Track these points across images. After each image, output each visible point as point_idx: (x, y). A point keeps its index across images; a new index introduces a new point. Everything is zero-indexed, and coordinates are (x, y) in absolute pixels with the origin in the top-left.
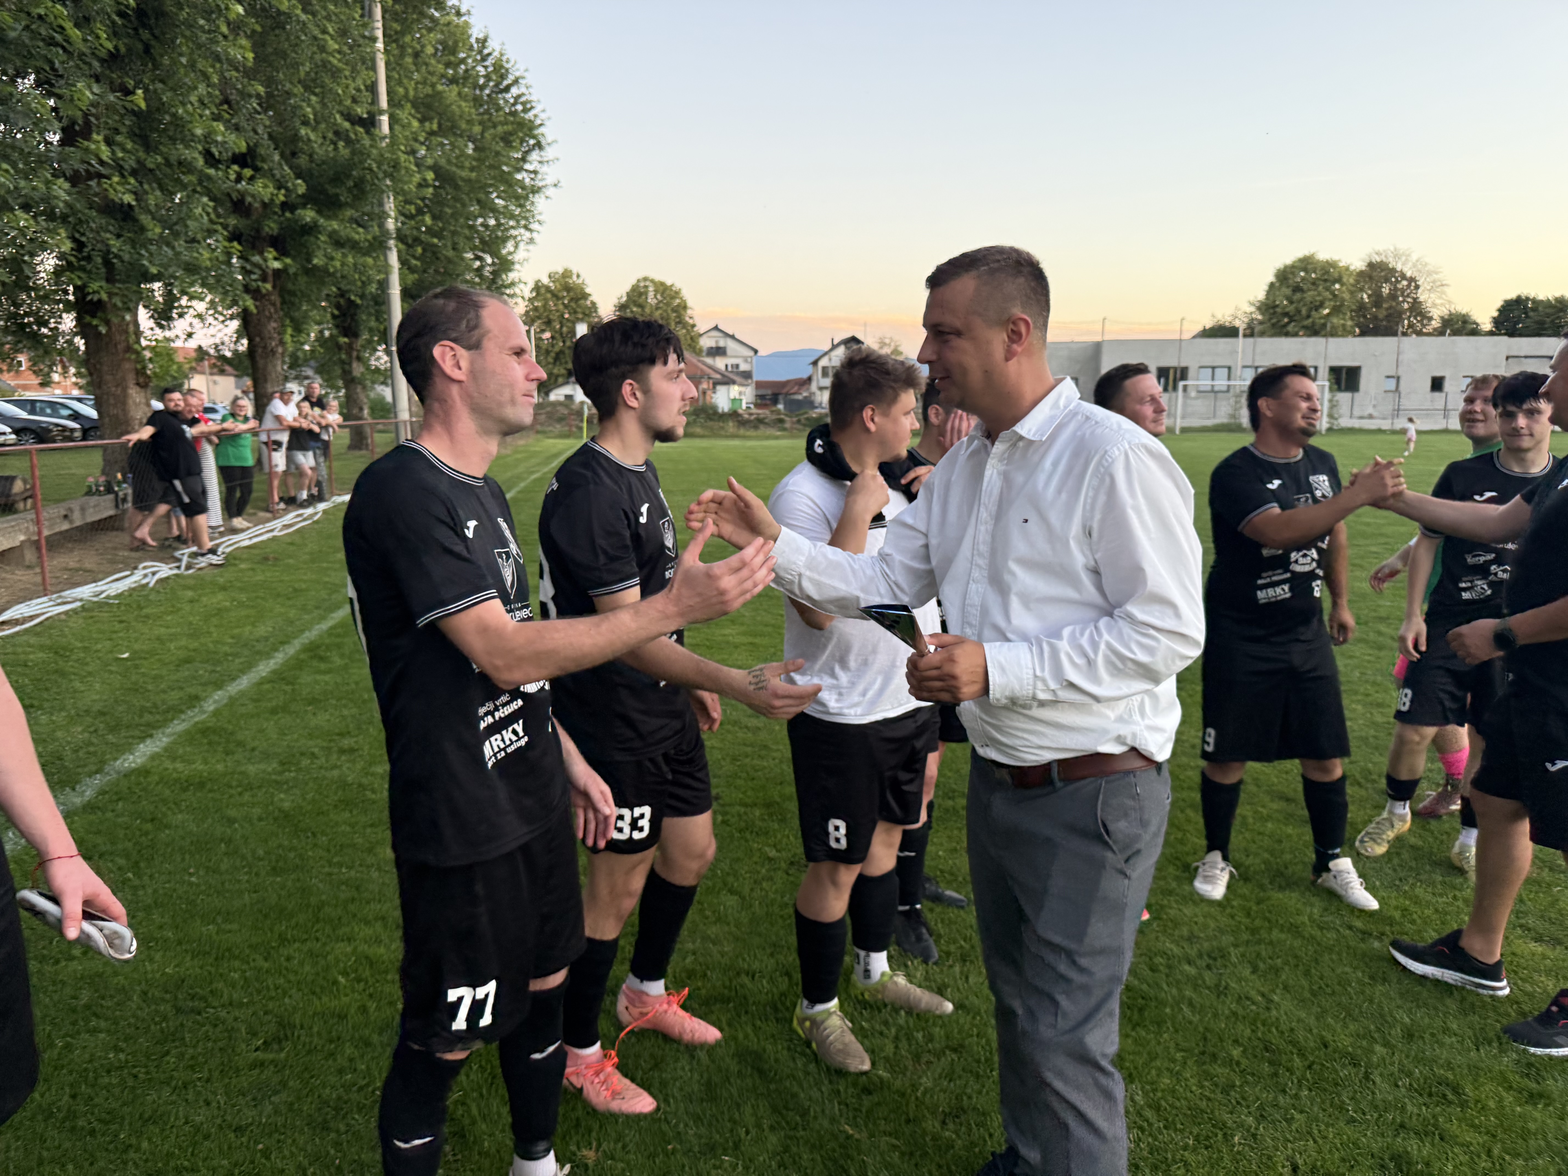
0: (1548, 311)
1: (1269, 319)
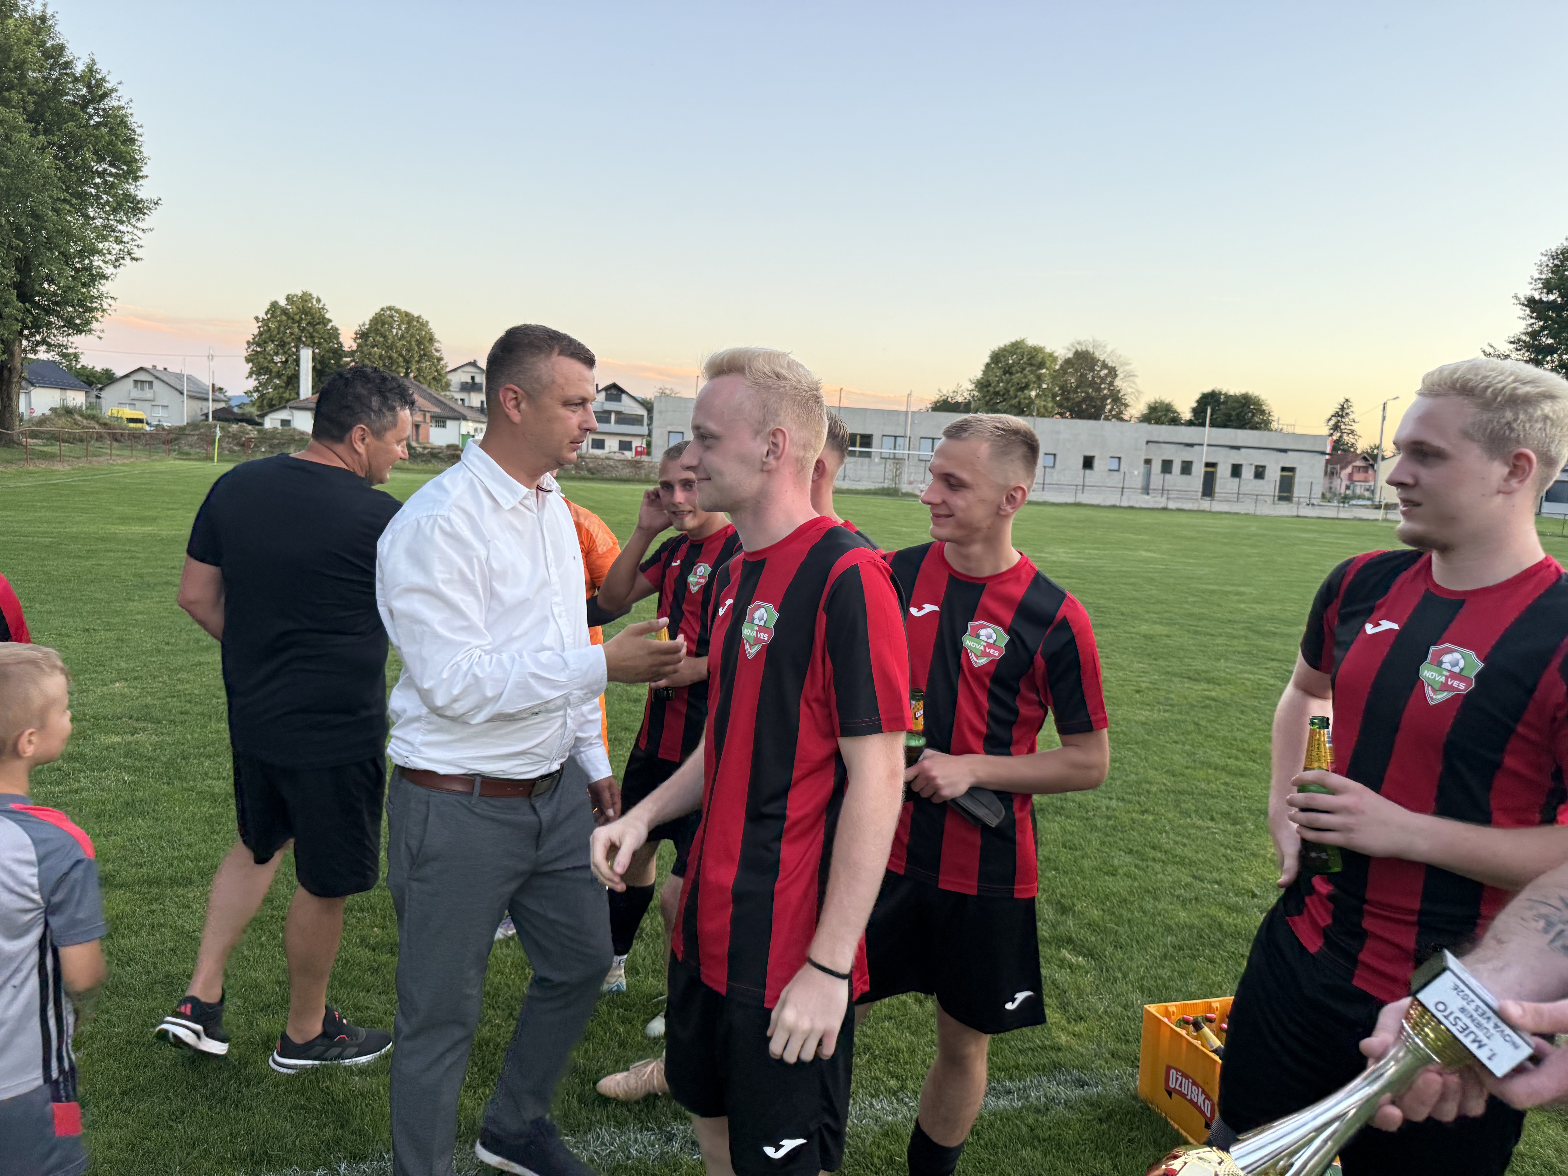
0: (1236, 405)
1: (984, 397)
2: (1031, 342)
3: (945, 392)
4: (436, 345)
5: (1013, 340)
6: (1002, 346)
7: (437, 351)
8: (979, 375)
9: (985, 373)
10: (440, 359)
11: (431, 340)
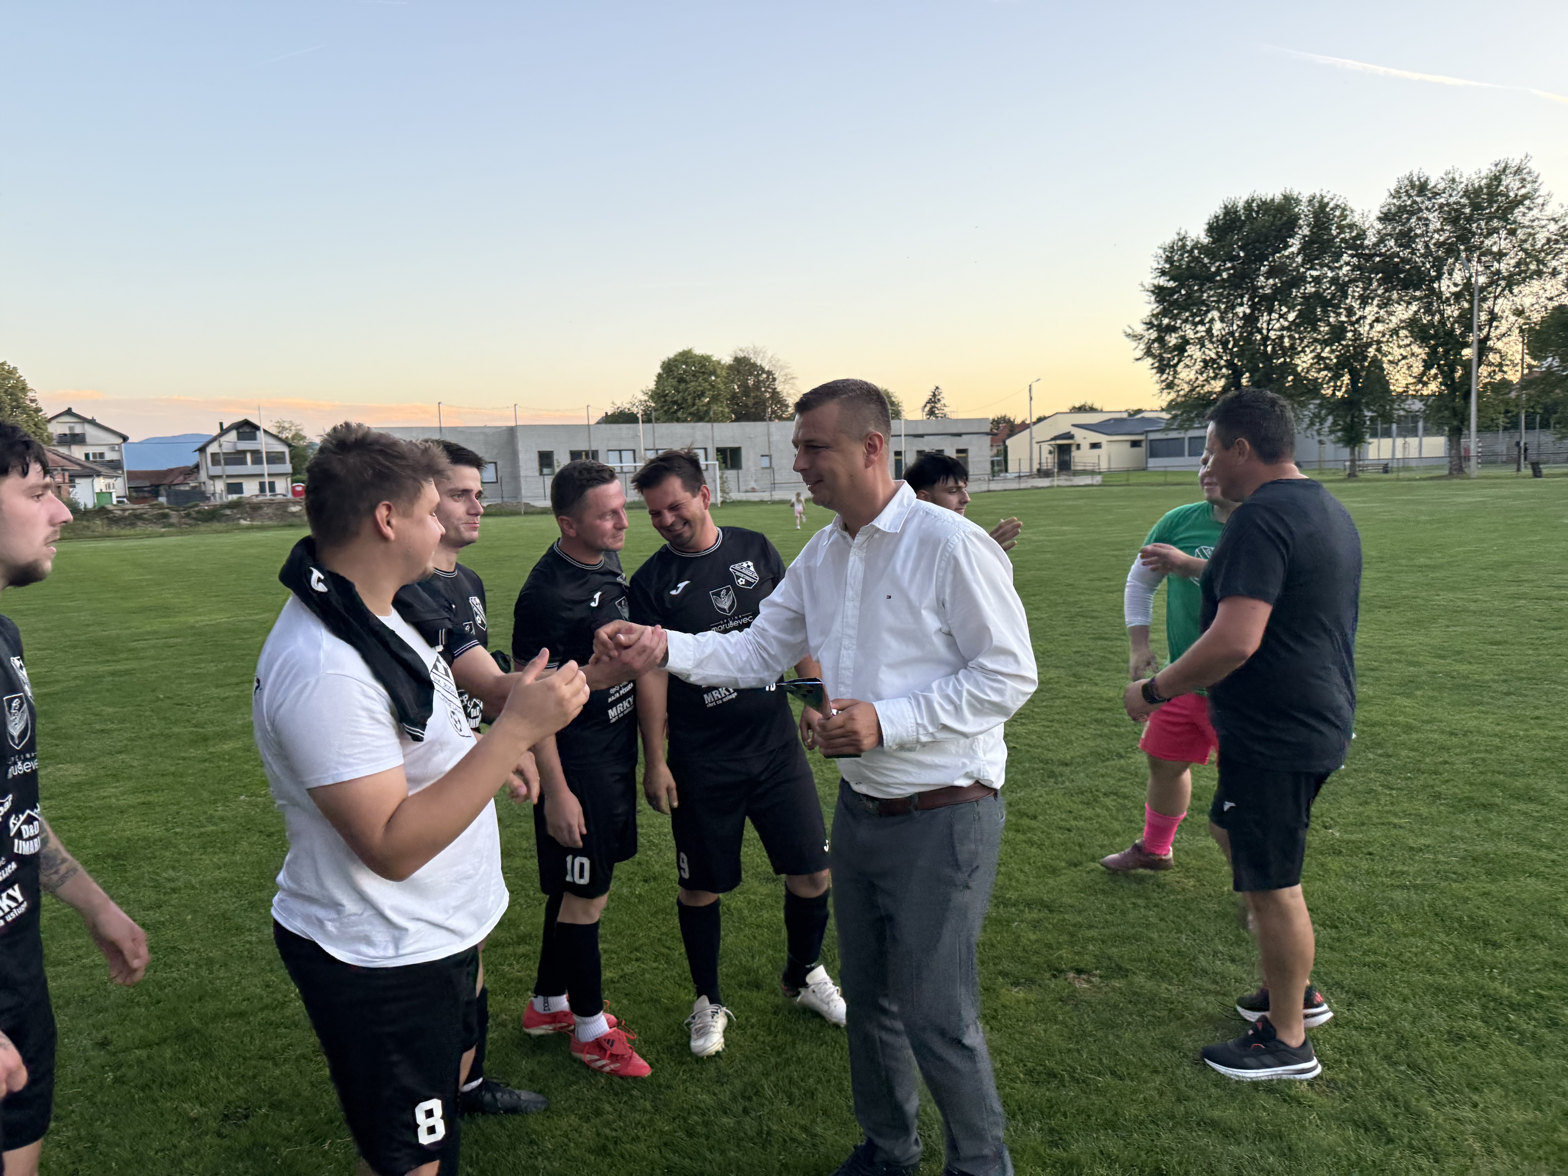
1: (662, 407)
2: (698, 351)
3: (619, 405)
4: (30, 394)
5: (680, 350)
6: (671, 356)
7: (32, 401)
8: (652, 385)
9: (657, 383)
10: (38, 410)
11: (24, 389)
